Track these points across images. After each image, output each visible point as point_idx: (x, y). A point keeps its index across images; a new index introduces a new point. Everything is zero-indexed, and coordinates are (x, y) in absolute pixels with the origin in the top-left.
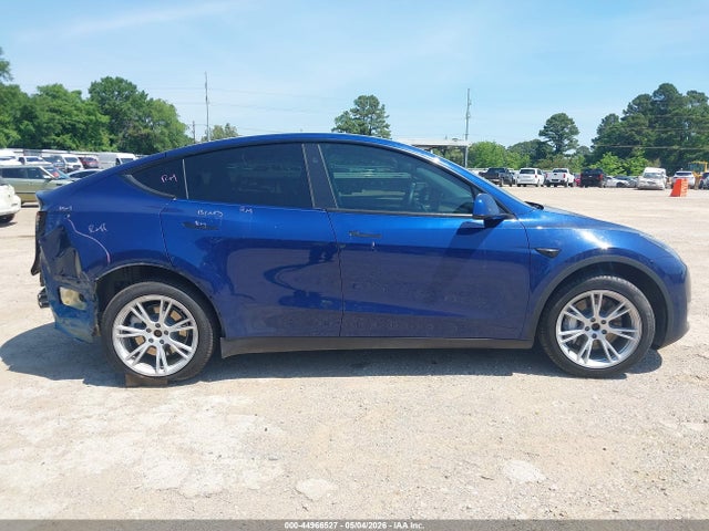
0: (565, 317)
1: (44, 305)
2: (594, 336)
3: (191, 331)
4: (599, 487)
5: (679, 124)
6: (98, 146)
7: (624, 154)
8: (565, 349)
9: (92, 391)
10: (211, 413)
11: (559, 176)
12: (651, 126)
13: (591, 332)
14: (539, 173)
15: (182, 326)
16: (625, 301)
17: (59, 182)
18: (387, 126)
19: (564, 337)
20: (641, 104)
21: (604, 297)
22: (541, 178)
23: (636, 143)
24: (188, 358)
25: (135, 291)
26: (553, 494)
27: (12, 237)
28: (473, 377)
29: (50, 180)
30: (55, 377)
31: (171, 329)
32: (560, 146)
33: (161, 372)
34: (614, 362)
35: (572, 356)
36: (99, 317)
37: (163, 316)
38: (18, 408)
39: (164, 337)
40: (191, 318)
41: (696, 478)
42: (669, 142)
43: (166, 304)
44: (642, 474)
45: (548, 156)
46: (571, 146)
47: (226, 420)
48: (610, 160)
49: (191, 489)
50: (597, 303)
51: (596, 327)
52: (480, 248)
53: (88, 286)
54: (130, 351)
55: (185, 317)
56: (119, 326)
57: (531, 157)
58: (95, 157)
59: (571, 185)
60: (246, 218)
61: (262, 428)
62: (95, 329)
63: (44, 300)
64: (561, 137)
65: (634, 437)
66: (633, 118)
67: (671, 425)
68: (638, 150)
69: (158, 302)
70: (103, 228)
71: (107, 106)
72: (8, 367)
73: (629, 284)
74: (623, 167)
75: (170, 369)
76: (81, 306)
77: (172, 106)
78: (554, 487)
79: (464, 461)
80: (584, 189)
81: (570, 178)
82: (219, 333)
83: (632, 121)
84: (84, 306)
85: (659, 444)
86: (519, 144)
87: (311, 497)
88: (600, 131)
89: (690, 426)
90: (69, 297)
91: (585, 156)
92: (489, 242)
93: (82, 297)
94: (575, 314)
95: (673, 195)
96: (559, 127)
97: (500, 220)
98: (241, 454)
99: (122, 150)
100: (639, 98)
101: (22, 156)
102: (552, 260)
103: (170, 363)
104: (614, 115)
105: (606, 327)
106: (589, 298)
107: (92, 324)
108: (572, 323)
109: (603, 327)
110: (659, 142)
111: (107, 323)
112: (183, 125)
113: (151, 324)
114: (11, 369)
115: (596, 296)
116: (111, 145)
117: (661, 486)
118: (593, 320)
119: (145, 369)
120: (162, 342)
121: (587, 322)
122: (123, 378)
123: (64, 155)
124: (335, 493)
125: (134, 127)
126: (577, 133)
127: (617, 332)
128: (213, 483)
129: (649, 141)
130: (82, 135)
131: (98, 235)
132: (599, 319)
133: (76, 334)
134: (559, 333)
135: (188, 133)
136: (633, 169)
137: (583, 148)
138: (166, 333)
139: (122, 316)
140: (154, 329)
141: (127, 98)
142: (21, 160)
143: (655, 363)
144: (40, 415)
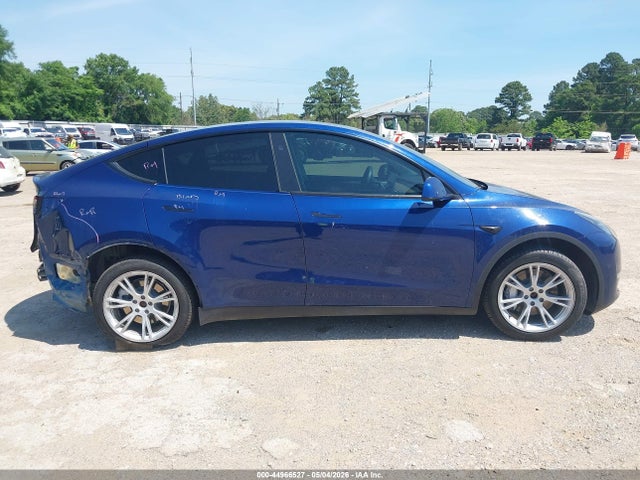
0: (506, 286)
1: (43, 279)
2: (533, 304)
3: (172, 302)
4: (530, 445)
5: (625, 91)
6: (95, 117)
7: (573, 118)
8: (506, 315)
9: (86, 356)
10: (190, 376)
11: (513, 141)
12: (598, 92)
13: (530, 300)
14: (495, 138)
15: (164, 298)
16: (560, 273)
17: (60, 153)
18: (356, 95)
19: (505, 305)
20: (590, 72)
21: (541, 269)
22: (496, 142)
23: (585, 108)
24: (170, 326)
25: (122, 268)
26: (488, 453)
27: (18, 206)
28: (424, 340)
29: (51, 151)
30: (54, 342)
31: (155, 300)
32: (515, 112)
33: (146, 339)
34: (550, 327)
35: (512, 321)
36: (92, 289)
37: (147, 289)
38: (21, 372)
39: (148, 307)
40: (172, 291)
41: (616, 437)
42: (615, 106)
43: (150, 278)
44: (569, 434)
45: (504, 121)
46: (524, 112)
47: (203, 383)
48: (561, 124)
49: (171, 448)
50: (535, 274)
51: (534, 296)
52: (429, 226)
53: (81, 263)
54: (119, 320)
55: (166, 289)
56: (108, 298)
57: (488, 122)
58: (92, 127)
59: (524, 148)
60: (219, 200)
61: (234, 391)
62: (88, 300)
63: (43, 274)
64: (515, 104)
65: (564, 397)
66: (582, 85)
67: (598, 386)
68: (586, 114)
69: (143, 277)
70: (92, 212)
71: (101, 80)
72: (12, 333)
73: (564, 257)
74: (573, 130)
75: (154, 336)
76: (75, 280)
77: (161, 79)
78: (490, 445)
79: (411, 421)
80: (536, 152)
81: (523, 142)
82: (197, 303)
83: (581, 88)
84: (78, 280)
85: (587, 404)
86: (477, 110)
87: (275, 455)
88: (552, 97)
89: (614, 386)
90: (64, 272)
91: (537, 121)
92: (438, 220)
93: (75, 272)
94: (515, 284)
95: (616, 158)
96: (514, 94)
97: (446, 201)
98: (216, 415)
99: (116, 120)
100: (588, 66)
101: (26, 127)
102: (494, 236)
103: (154, 330)
104: (564, 82)
105: (543, 295)
106: (527, 270)
107: (85, 295)
108: (513, 292)
109: (540, 295)
110: (606, 107)
111: (98, 296)
112: (171, 96)
113: (137, 296)
114: (16, 335)
115: (534, 268)
116: (106, 116)
117: (585, 444)
118: (532, 290)
119: (133, 336)
120: (147, 311)
121: (526, 291)
122: (114, 343)
123: (65, 125)
124: (297, 452)
125: (127, 99)
126: (530, 99)
127: (553, 300)
128: (190, 442)
129: (597, 106)
130: (80, 107)
131: (88, 218)
132: (537, 289)
133: (72, 305)
134: (501, 301)
135: (175, 103)
136: (581, 132)
137: (536, 113)
138: (150, 304)
139: (111, 290)
140: (139, 300)
141: (120, 72)
142: (26, 131)
143: (588, 326)
144: (41, 378)
